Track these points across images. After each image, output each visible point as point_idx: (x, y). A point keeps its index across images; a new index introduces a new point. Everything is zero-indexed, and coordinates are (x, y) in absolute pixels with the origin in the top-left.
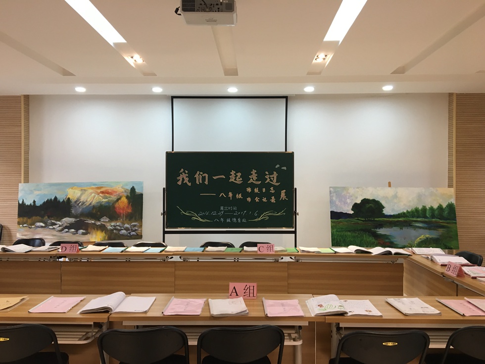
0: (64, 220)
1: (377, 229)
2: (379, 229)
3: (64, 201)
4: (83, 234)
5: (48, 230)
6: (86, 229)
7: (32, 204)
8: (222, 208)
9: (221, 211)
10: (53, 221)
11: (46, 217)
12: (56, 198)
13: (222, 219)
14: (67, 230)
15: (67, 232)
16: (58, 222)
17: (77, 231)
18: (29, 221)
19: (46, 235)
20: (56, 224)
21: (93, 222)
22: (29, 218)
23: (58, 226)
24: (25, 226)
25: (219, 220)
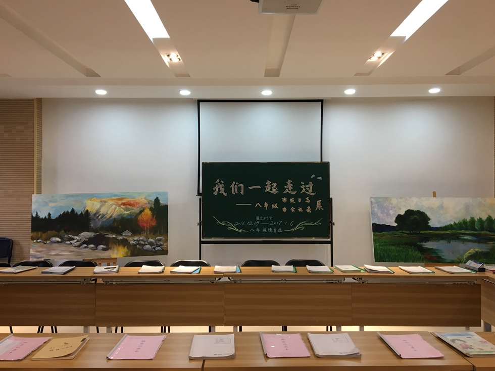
0: (82, 234)
1: (422, 242)
2: (425, 242)
3: (81, 213)
4: (104, 249)
5: (65, 245)
6: (107, 244)
7: (47, 217)
8: (258, 218)
9: (257, 221)
10: (70, 236)
11: (63, 231)
12: (73, 210)
13: (258, 229)
14: (86, 245)
15: (85, 247)
16: (76, 237)
17: (97, 247)
18: (44, 236)
19: (63, 251)
20: (73, 239)
21: (114, 236)
22: (44, 233)
23: (76, 241)
24: (40, 242)
25: (255, 230)
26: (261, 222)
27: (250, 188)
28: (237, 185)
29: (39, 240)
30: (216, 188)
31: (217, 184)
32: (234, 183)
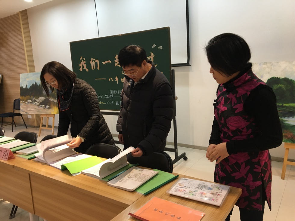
0: (40, 98)
3: (39, 85)
4: (49, 108)
5: (33, 105)
6: (49, 105)
7: (26, 87)
8: (112, 92)
9: (111, 94)
10: (35, 99)
11: (32, 96)
12: (36, 83)
13: (112, 102)
14: (41, 105)
15: (41, 107)
16: (37, 100)
17: (45, 107)
18: (25, 98)
19: (32, 108)
20: (36, 101)
21: (53, 100)
22: (25, 97)
23: (37, 102)
24: (24, 102)
25: (111, 102)
26: (114, 95)
27: (104, 63)
28: (94, 61)
29: (23, 101)
30: (81, 65)
31: (81, 61)
32: (92, 59)
